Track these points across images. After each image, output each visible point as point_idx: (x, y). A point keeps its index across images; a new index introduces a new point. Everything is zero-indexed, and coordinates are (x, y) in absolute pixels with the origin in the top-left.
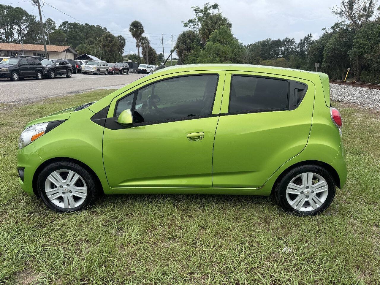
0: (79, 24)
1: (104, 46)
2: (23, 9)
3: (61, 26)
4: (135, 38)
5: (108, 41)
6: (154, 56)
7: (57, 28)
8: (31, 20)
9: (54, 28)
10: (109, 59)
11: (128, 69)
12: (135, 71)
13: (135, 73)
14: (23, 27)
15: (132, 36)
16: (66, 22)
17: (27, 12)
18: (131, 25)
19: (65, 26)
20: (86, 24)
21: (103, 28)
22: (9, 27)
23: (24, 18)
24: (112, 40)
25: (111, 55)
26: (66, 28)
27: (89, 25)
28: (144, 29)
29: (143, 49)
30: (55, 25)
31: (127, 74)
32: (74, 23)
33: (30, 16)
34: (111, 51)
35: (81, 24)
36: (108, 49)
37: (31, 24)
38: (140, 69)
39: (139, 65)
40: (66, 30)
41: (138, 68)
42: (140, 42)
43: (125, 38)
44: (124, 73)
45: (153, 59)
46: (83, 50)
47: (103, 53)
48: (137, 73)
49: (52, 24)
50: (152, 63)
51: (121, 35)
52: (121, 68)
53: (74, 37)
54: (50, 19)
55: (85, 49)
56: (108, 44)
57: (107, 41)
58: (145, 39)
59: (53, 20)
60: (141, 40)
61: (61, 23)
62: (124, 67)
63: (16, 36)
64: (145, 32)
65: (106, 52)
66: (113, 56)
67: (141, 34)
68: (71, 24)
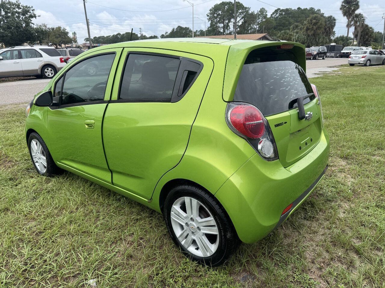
0: (291, 9)
1: (308, 29)
2: (241, 3)
3: (273, 13)
4: (346, 17)
5: (313, 24)
6: (371, 35)
7: (269, 16)
8: (245, 11)
9: (265, 17)
10: (311, 43)
11: (325, 53)
12: (338, 55)
13: (337, 57)
14: (238, 19)
15: (342, 15)
16: (279, 9)
17: (243, 5)
18: (343, 2)
19: (277, 14)
20: (299, 8)
21: (316, 10)
22: (227, 21)
23: (240, 11)
24: (317, 23)
25: (313, 39)
26: (277, 15)
27: (301, 8)
28: (360, 4)
29: (355, 29)
30: (267, 13)
31: (323, 59)
32: (286, 9)
33: (246, 8)
34: (314, 35)
35: (293, 9)
36: (310, 33)
37: (245, 16)
38: (344, 53)
39: (343, 48)
40: (277, 17)
41: (342, 51)
42: (352, 21)
43: (336, 18)
44: (319, 58)
45: (367, 40)
46: (284, 36)
47: (304, 38)
48: (339, 57)
49: (264, 13)
50: (366, 44)
51: (332, 15)
52: (315, 53)
53: (284, 23)
54: (263, 8)
55: (287, 35)
56: (312, 27)
57: (311, 24)
58: (359, 16)
59: (266, 9)
60: (354, 18)
61: (273, 11)
62: (319, 51)
63: (232, 28)
64: (360, 8)
65: (309, 36)
66: (316, 40)
67: (354, 10)
68: (283, 10)
